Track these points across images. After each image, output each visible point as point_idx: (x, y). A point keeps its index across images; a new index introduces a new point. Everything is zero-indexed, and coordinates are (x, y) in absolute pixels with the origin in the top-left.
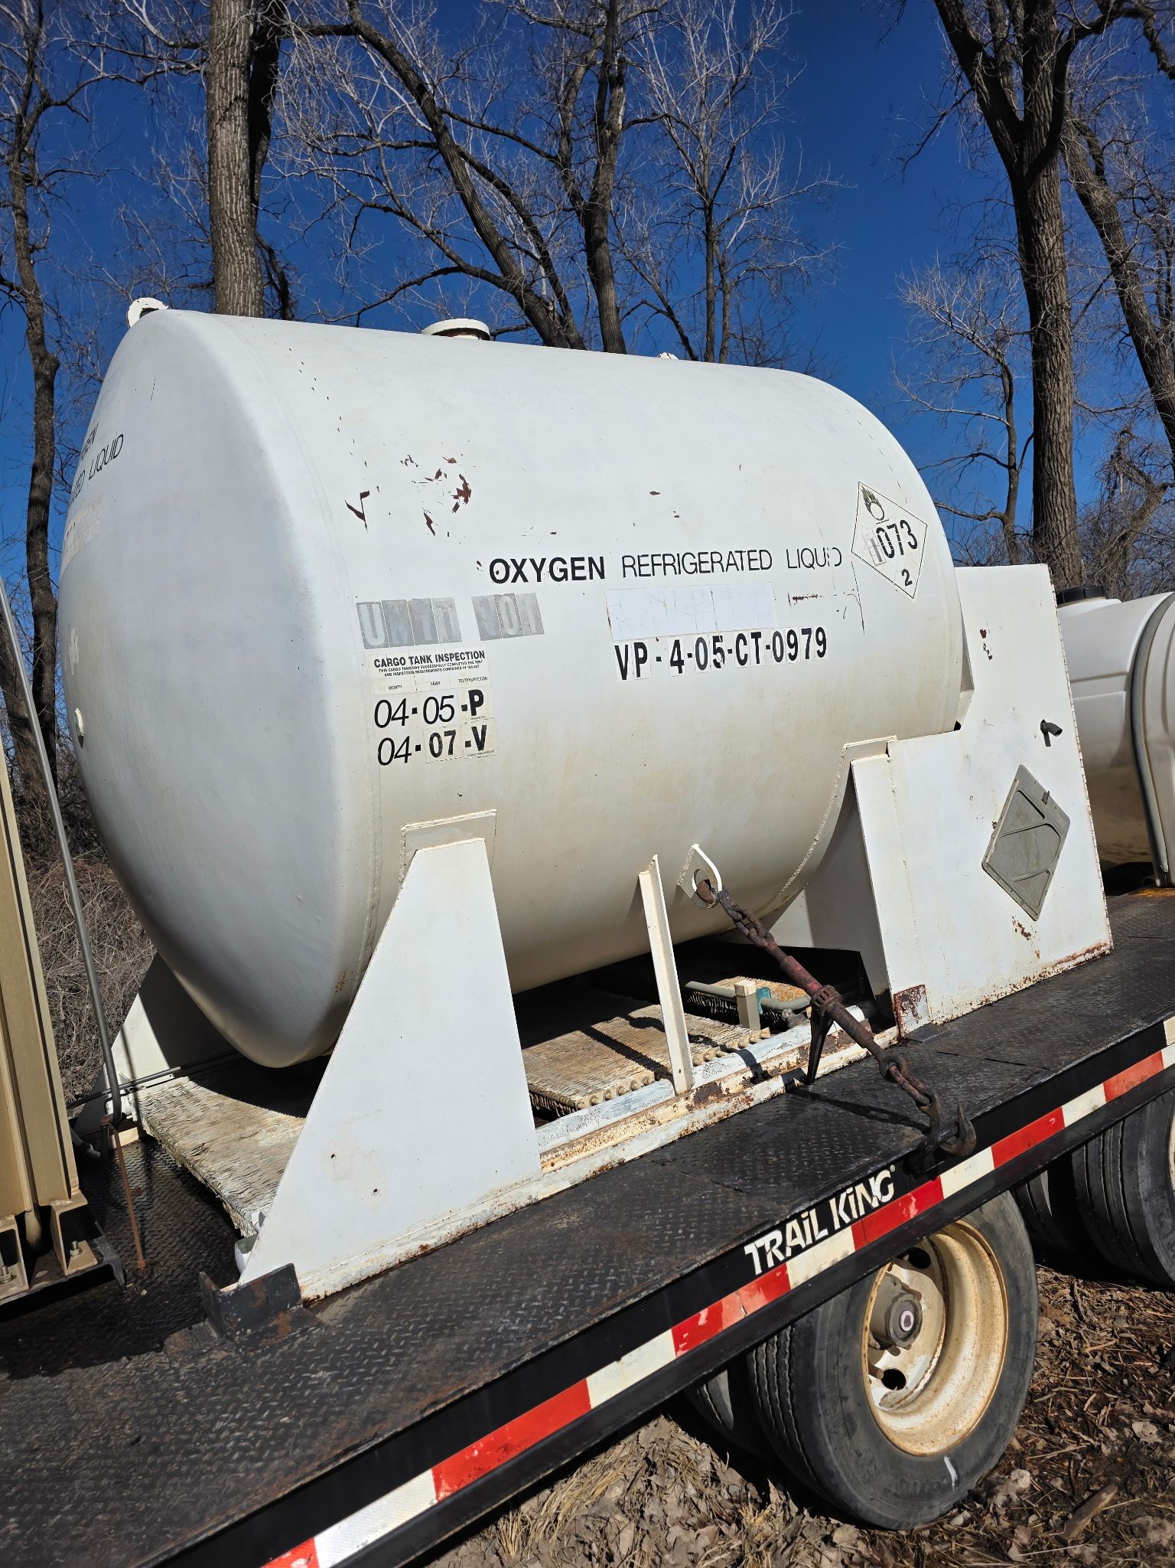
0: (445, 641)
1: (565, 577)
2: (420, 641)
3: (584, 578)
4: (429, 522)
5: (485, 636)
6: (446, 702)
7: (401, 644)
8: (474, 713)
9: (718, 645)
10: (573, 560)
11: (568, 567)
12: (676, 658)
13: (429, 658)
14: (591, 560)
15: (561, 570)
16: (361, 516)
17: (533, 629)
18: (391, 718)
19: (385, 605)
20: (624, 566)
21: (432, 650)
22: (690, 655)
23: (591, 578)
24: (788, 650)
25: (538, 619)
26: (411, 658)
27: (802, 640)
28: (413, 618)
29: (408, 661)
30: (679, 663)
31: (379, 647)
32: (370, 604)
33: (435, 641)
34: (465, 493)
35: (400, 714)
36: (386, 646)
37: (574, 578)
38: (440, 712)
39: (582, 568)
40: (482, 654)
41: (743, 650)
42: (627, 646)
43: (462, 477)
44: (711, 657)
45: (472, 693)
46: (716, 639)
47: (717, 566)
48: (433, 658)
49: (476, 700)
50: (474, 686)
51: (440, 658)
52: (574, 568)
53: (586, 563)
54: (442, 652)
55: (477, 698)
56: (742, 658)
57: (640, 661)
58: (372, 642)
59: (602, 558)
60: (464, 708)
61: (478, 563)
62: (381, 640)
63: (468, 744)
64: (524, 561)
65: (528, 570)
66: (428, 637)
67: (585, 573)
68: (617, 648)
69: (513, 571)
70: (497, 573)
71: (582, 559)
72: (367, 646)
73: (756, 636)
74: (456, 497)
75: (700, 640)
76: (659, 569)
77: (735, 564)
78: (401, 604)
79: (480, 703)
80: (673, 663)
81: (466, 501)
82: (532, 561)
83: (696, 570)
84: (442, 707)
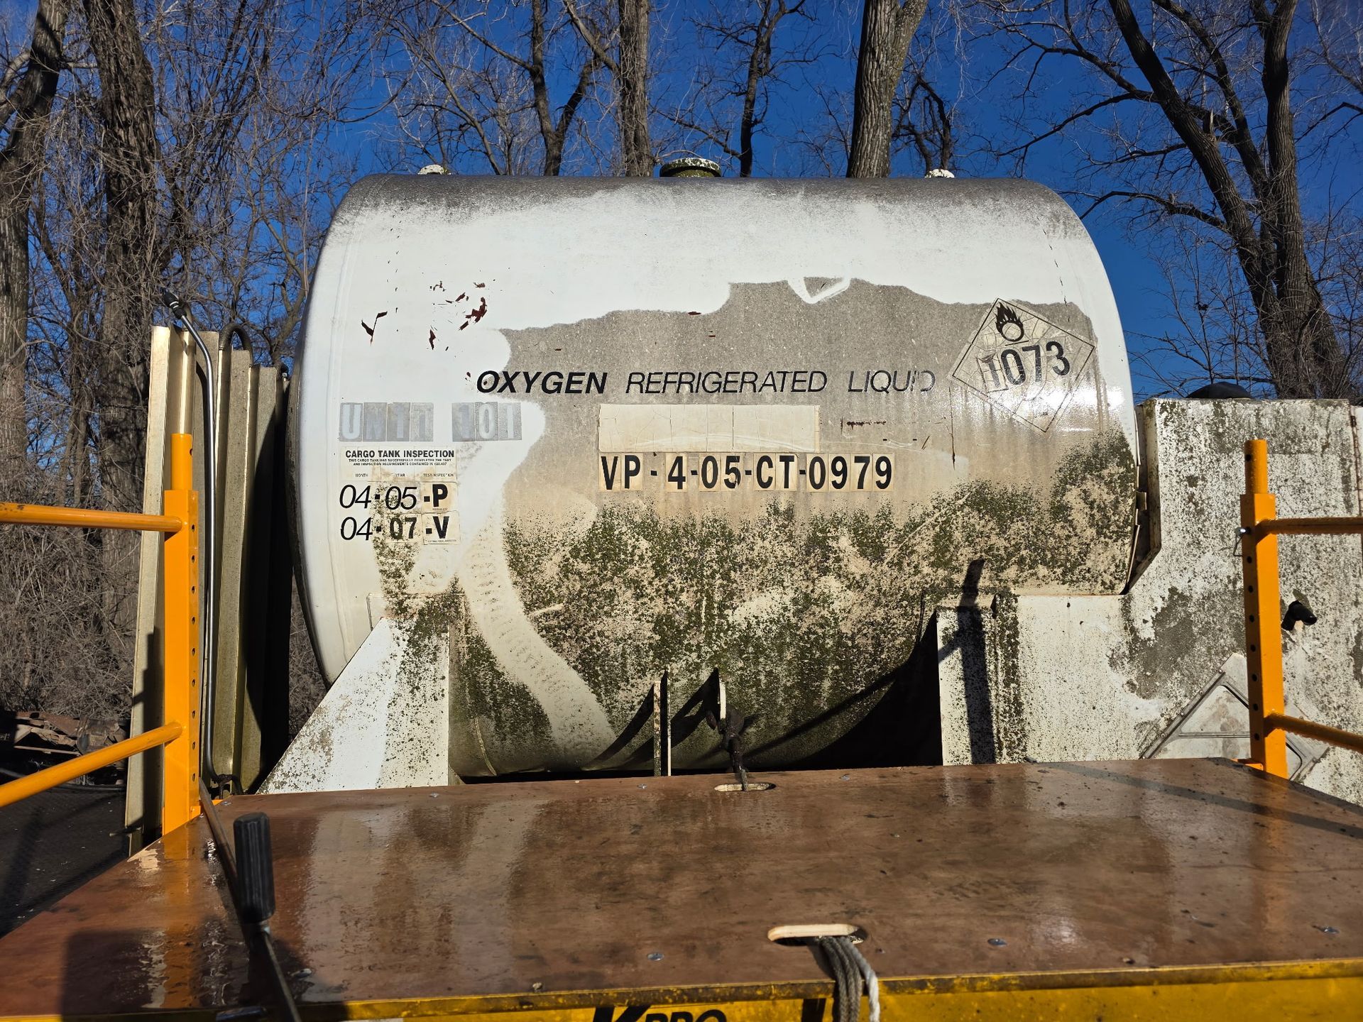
0: (416, 440)
1: (558, 390)
2: (393, 438)
3: (580, 392)
4: (433, 337)
5: (456, 437)
6: (409, 492)
7: (374, 440)
8: (436, 504)
9: (732, 465)
10: (571, 375)
11: (565, 381)
12: (675, 474)
13: (397, 453)
14: (592, 376)
15: (555, 384)
16: (370, 332)
17: (511, 434)
18: (355, 500)
19: (366, 407)
20: (630, 383)
21: (402, 447)
22: (694, 473)
23: (588, 391)
24: (830, 477)
25: (518, 427)
26: (380, 452)
27: (855, 469)
28: (390, 418)
29: (377, 454)
30: (680, 480)
31: (353, 440)
32: (353, 405)
33: (406, 439)
34: (479, 314)
35: (363, 498)
36: (358, 440)
37: (568, 391)
38: (402, 501)
39: (580, 382)
40: (451, 454)
41: (766, 472)
42: (616, 459)
43: (483, 300)
44: (722, 475)
45: (436, 487)
46: (731, 459)
47: (749, 387)
48: (401, 454)
49: (440, 493)
50: (438, 481)
51: (409, 454)
52: (570, 382)
53: (585, 379)
54: (411, 449)
55: (440, 492)
56: (765, 480)
57: (629, 474)
58: (347, 435)
59: (605, 375)
60: (427, 499)
61: (469, 374)
62: (357, 433)
63: (429, 531)
64: (517, 374)
65: (520, 382)
66: (400, 435)
67: (583, 387)
68: (604, 459)
69: (502, 381)
70: (485, 383)
71: (583, 374)
72: (342, 439)
73: (786, 459)
74: (468, 317)
75: (709, 459)
76: (671, 389)
77: (774, 385)
78: (382, 406)
79: (444, 496)
80: (671, 479)
81: (477, 320)
82: (526, 374)
83: (718, 390)
84: (404, 496)
